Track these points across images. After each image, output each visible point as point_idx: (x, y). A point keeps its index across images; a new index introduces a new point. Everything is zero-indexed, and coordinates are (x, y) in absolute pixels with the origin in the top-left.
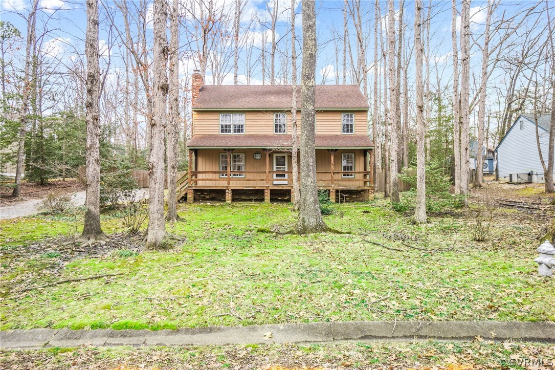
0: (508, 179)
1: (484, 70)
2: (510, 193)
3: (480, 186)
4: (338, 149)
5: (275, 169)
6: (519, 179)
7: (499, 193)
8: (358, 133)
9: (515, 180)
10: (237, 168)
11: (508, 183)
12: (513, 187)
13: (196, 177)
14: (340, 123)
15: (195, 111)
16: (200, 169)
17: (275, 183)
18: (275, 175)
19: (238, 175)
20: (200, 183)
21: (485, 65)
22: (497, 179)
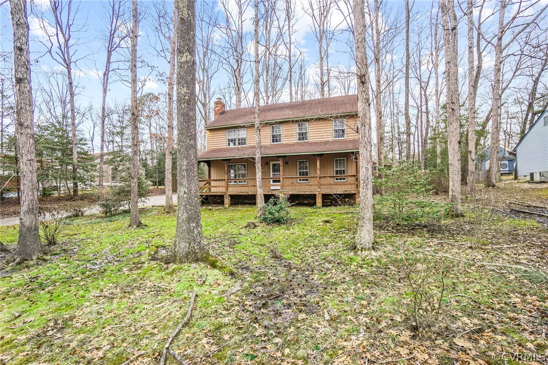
0: (528, 178)
1: (497, 67)
2: (530, 193)
3: (494, 186)
4: (324, 154)
5: (271, 176)
6: (543, 178)
7: (515, 194)
8: (349, 137)
9: (537, 178)
10: (241, 176)
11: (529, 182)
12: (533, 186)
13: (210, 185)
14: (331, 129)
15: (207, 130)
16: (212, 178)
17: (272, 188)
18: (272, 181)
19: (242, 182)
20: (213, 190)
21: (499, 61)
22: (516, 178)
